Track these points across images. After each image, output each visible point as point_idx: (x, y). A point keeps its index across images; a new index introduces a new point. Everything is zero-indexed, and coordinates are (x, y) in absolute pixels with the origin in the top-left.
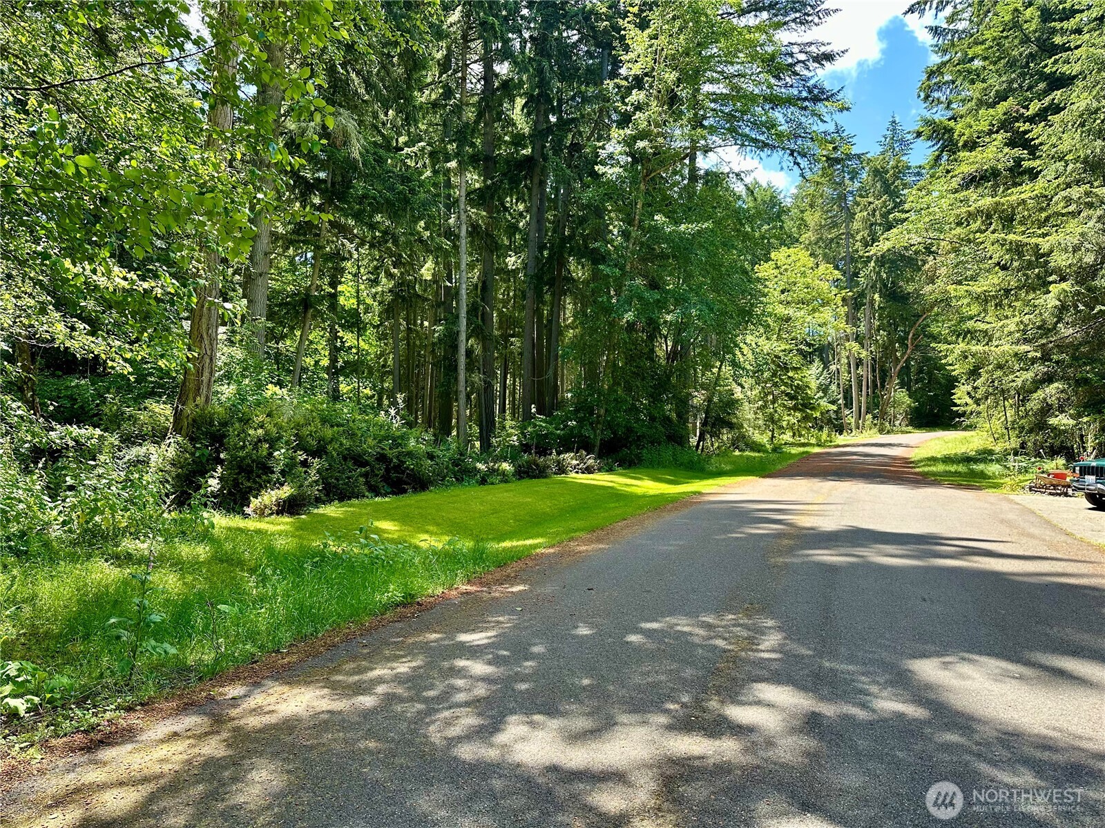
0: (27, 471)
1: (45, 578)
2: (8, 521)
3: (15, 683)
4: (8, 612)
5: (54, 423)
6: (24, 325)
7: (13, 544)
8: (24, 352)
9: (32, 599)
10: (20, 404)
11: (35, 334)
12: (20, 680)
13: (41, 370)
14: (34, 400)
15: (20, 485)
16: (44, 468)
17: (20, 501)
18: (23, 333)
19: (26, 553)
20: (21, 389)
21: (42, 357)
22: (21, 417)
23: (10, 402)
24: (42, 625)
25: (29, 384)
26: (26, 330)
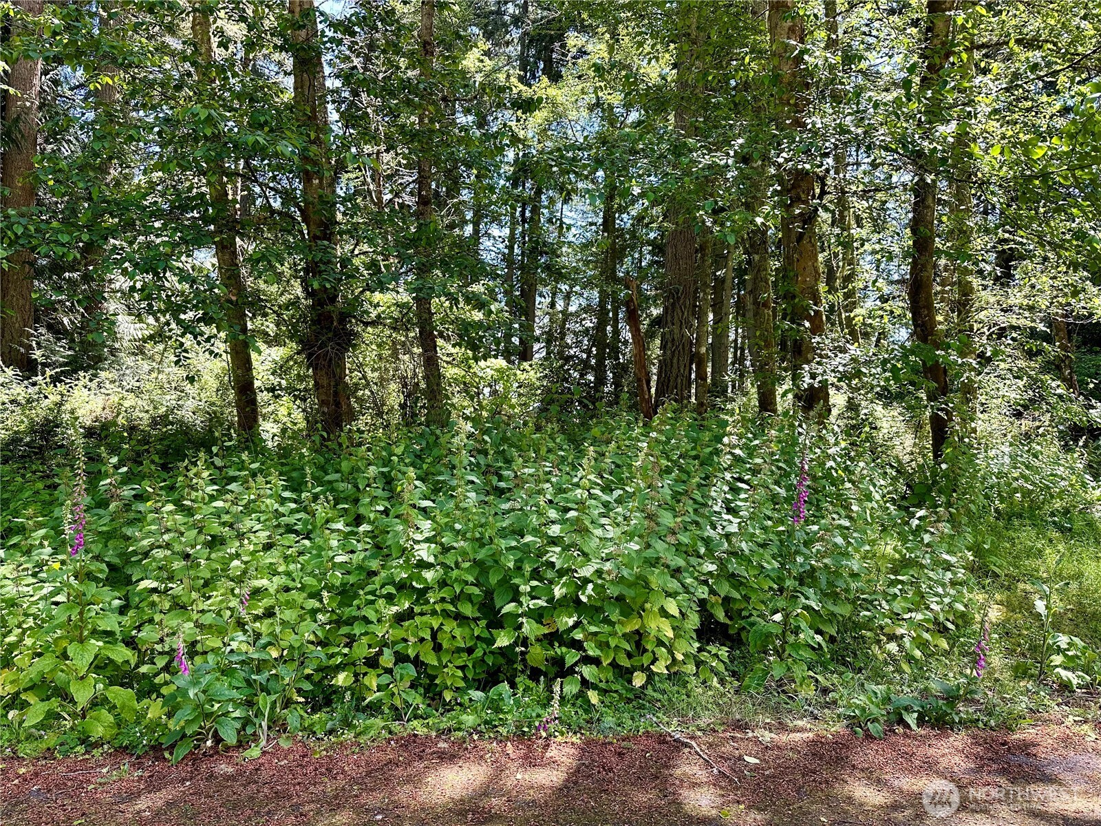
0: (1067, 449)
1: (1091, 558)
2: (1052, 497)
3: (1066, 656)
4: (1057, 586)
5: (1093, 401)
6: (1061, 304)
7: (1056, 519)
8: (1061, 330)
9: (1078, 576)
10: (1059, 383)
11: (1073, 311)
12: (1070, 653)
13: (1078, 347)
14: (1072, 378)
15: (1062, 462)
16: (1085, 446)
17: (1063, 479)
18: (1060, 312)
19: (1070, 530)
20: (1058, 368)
21: (1078, 334)
22: (1060, 396)
23: (1049, 382)
24: (1089, 604)
25: (1067, 362)
26: (1063, 309)
